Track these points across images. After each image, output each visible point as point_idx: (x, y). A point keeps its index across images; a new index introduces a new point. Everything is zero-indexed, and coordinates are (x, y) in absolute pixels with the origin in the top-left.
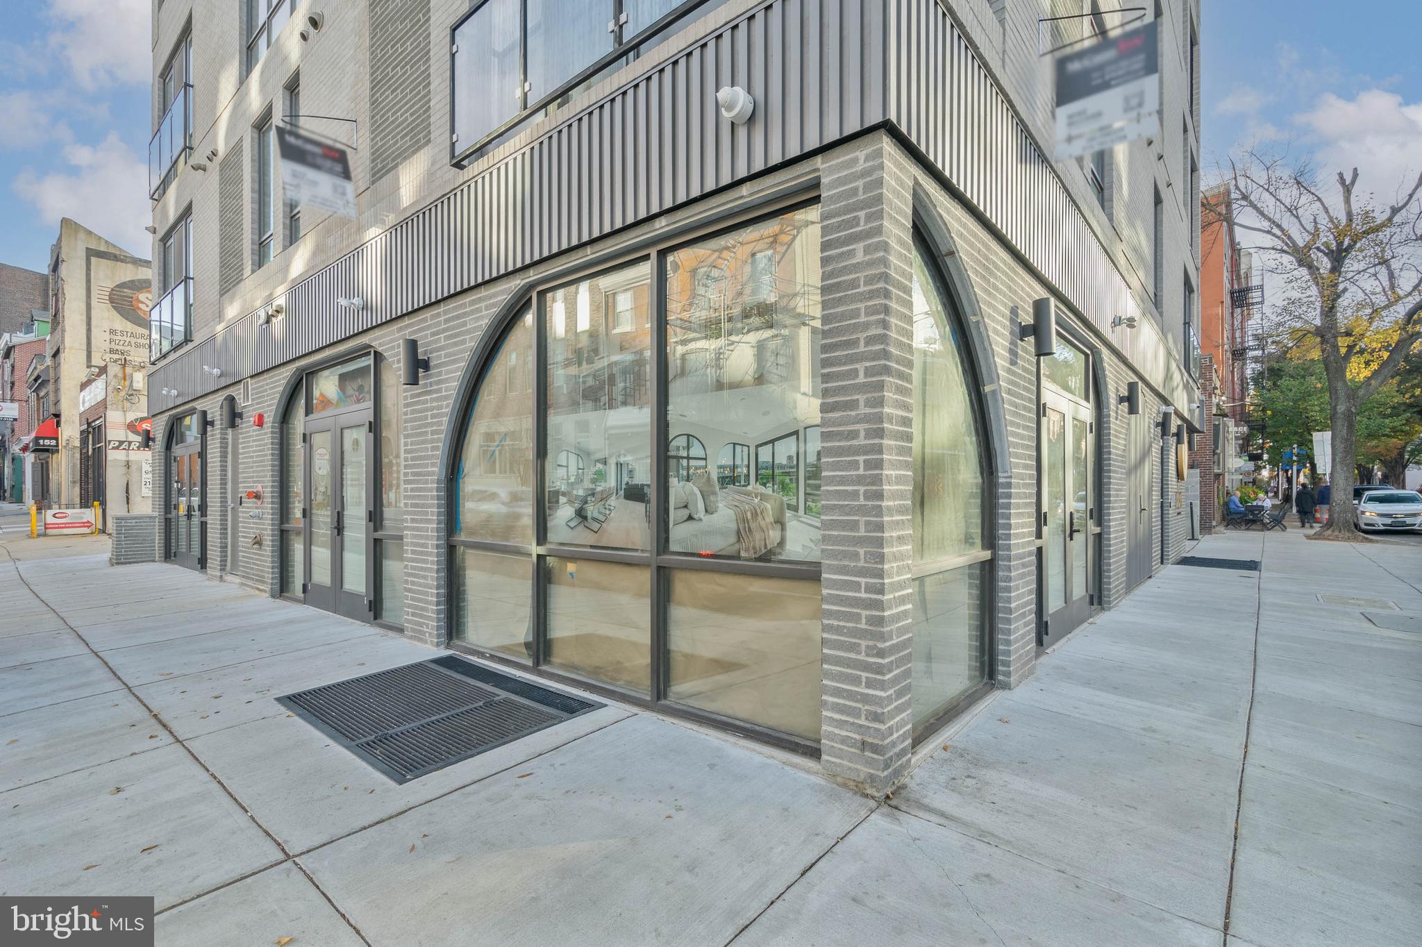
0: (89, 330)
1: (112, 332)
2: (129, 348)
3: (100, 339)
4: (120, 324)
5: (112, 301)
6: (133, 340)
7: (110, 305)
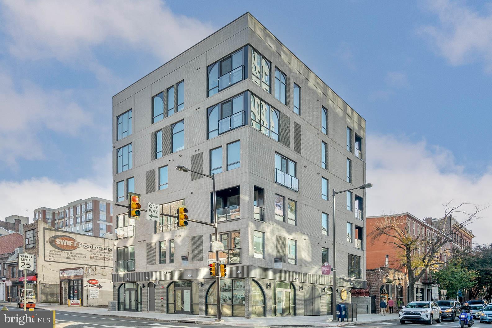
0: (44, 251)
1: (50, 251)
2: (54, 255)
3: (47, 252)
4: (52, 248)
5: (49, 242)
6: (55, 253)
7: (49, 243)
